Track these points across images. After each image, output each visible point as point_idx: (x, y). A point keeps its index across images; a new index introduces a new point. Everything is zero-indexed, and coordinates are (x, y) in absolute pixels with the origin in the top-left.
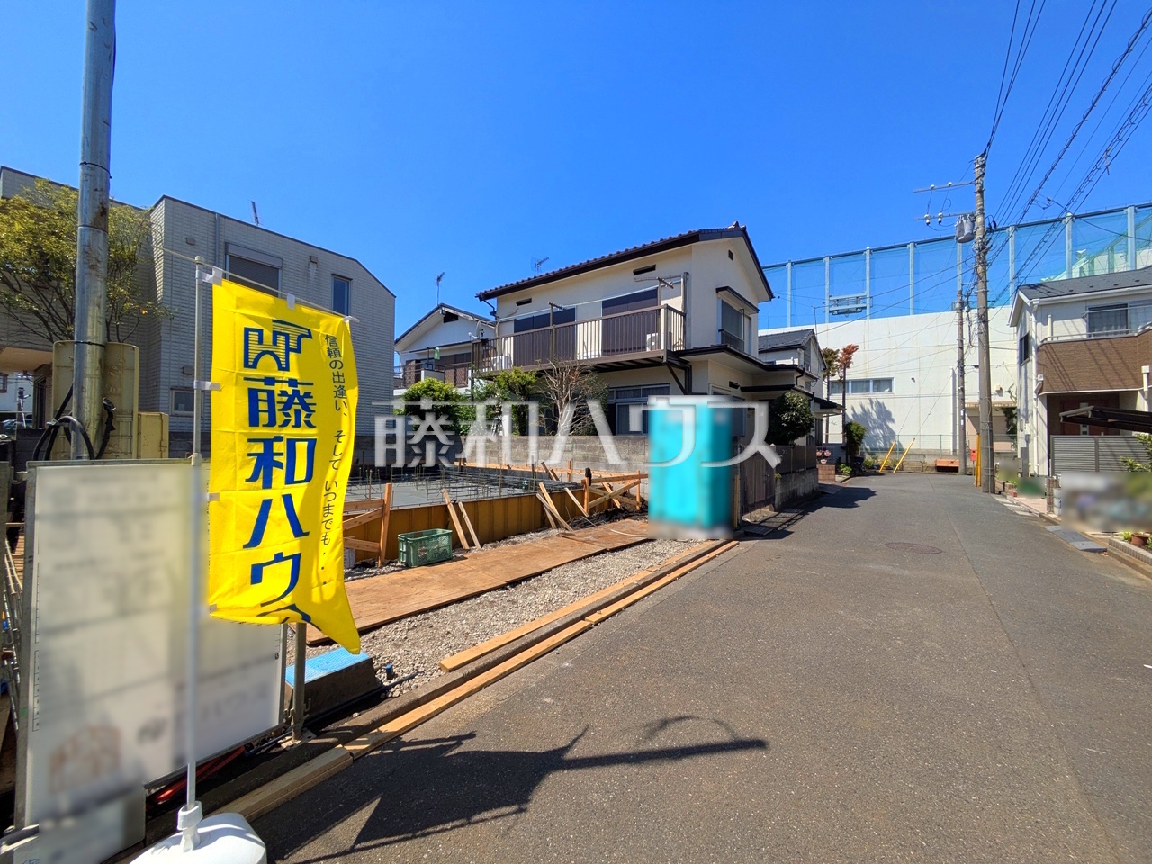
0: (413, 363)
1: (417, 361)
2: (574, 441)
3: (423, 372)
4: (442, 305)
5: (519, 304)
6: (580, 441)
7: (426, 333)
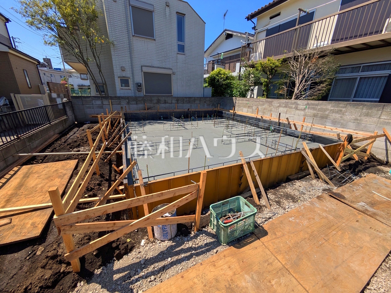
0: (211, 62)
1: (213, 61)
2: (308, 104)
3: (216, 66)
4: (226, 30)
5: (271, 18)
6: (313, 104)
7: (217, 47)
